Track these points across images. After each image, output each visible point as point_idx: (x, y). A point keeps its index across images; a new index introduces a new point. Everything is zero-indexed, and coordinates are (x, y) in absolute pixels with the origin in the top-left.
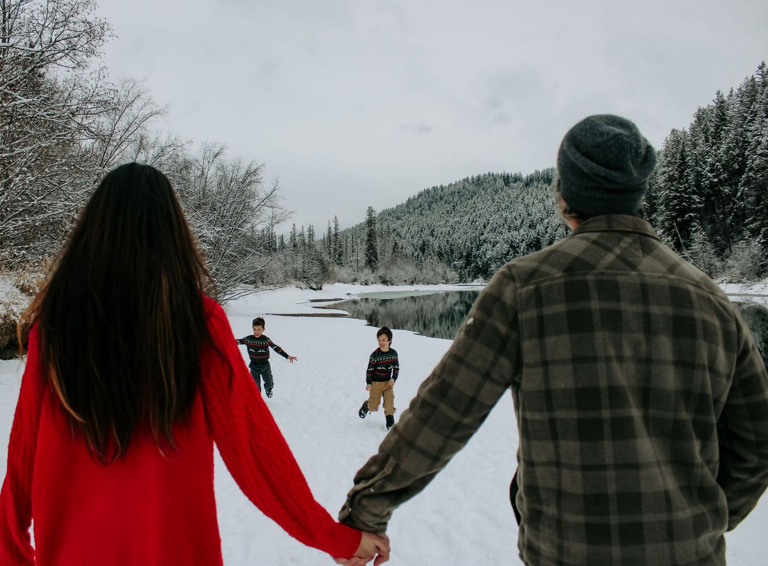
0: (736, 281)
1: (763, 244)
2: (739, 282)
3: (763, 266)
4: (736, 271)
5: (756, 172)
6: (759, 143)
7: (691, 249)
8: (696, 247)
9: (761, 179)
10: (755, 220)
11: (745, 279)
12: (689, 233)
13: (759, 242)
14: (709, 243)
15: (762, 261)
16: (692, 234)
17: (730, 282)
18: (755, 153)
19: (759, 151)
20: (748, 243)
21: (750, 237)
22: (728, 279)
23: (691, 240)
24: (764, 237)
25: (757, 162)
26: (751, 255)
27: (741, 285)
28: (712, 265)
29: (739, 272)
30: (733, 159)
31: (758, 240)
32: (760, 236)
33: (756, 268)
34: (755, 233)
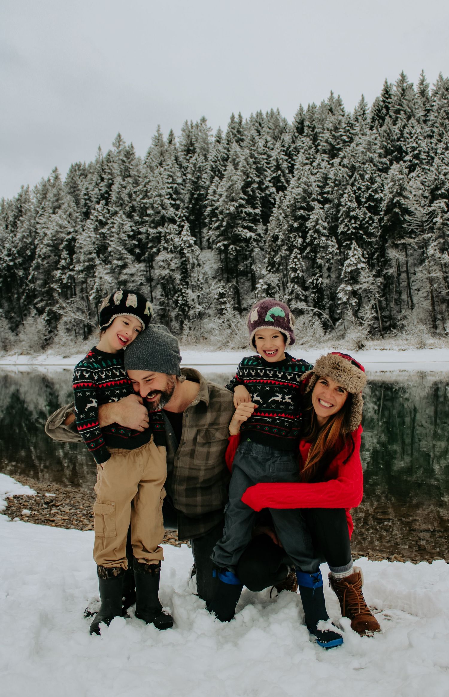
0: (25, 353)
1: (47, 321)
2: (28, 354)
3: (46, 340)
4: (25, 345)
5: (43, 260)
6: (45, 235)
9: (47, 265)
10: (42, 300)
11: (32, 352)
13: (44, 319)
14: (4, 319)
15: (45, 336)
17: (21, 354)
18: (42, 243)
19: (46, 242)
20: (35, 320)
21: (36, 314)
22: (20, 351)
24: (48, 315)
25: (44, 250)
26: (37, 330)
27: (28, 357)
28: (7, 339)
29: (27, 345)
30: (27, 246)
31: (43, 317)
32: (45, 314)
33: (41, 342)
34: (40, 312)
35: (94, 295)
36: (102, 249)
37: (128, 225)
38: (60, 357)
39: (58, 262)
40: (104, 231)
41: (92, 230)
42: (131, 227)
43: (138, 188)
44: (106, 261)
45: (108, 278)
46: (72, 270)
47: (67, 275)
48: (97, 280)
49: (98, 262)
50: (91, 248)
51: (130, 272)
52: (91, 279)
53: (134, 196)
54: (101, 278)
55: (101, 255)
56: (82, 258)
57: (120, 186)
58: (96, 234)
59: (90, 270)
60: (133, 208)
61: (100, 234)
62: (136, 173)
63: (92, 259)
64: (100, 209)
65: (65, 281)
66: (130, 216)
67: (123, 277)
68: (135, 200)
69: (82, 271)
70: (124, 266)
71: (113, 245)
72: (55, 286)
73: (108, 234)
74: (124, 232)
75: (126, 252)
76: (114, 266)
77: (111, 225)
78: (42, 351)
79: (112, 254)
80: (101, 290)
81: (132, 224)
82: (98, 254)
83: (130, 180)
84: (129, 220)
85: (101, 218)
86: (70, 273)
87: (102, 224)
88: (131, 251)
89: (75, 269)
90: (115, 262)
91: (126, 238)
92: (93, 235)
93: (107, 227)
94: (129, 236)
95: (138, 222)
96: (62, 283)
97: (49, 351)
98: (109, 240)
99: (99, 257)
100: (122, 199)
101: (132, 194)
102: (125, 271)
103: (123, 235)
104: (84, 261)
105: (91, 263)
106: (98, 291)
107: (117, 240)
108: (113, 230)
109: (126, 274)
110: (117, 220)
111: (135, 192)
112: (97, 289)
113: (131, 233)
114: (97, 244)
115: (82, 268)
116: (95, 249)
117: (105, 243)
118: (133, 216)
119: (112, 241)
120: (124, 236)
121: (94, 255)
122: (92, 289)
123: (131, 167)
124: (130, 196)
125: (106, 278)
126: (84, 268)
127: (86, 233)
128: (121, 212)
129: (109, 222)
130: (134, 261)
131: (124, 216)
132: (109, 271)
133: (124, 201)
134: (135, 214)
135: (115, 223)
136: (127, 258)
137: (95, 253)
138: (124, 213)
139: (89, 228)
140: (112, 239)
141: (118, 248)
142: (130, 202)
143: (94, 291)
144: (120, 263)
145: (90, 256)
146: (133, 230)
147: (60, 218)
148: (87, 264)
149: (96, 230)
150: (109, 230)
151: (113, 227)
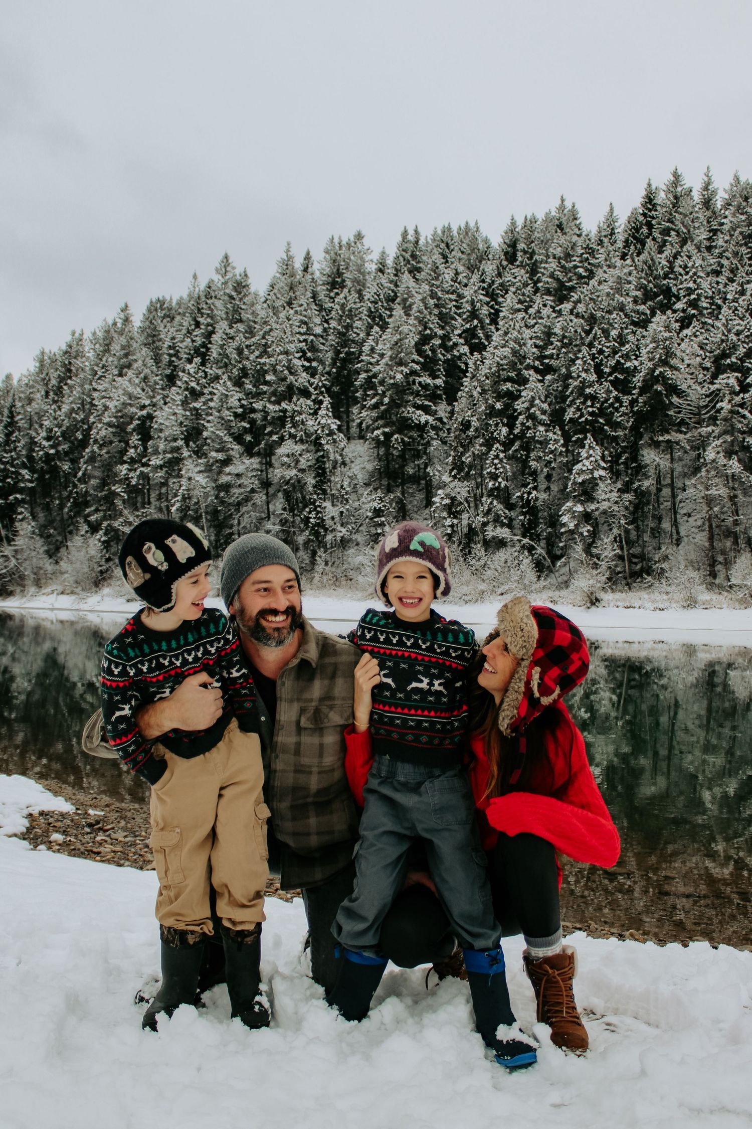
0: (68, 592)
1: (104, 542)
2: (72, 593)
3: (101, 572)
4: (69, 578)
5: (101, 447)
6: (106, 408)
7: (15, 545)
8: (20, 542)
9: (107, 456)
10: (97, 510)
11: (78, 590)
12: (12, 521)
13: (99, 540)
14: (38, 538)
15: (101, 566)
16: (17, 524)
17: (62, 593)
18: (100, 421)
19: (106, 419)
20: (86, 540)
21: (87, 532)
22: (60, 588)
23: (16, 533)
24: (106, 534)
25: (103, 433)
26: (88, 556)
27: (73, 597)
28: (41, 568)
29: (72, 579)
30: (74, 428)
31: (98, 537)
32: (101, 532)
33: (94, 575)
34: (94, 528)
35: (178, 505)
36: (193, 434)
37: (235, 398)
38: (122, 600)
39: (124, 452)
40: (197, 405)
41: (179, 403)
42: (240, 400)
43: (253, 339)
44: (199, 453)
45: (202, 479)
46: (146, 465)
47: (138, 473)
48: (184, 481)
49: (186, 453)
50: (177, 431)
51: (236, 472)
52: (175, 480)
53: (246, 352)
54: (190, 479)
55: (191, 443)
56: (162, 447)
57: (225, 337)
58: (185, 410)
59: (173, 465)
60: (244, 372)
61: (191, 410)
62: (250, 317)
63: (177, 450)
64: (192, 371)
65: (134, 482)
66: (238, 383)
67: (224, 479)
68: (248, 358)
69: (161, 467)
70: (227, 462)
71: (211, 429)
72: (117, 488)
73: (203, 410)
74: (228, 409)
75: (231, 440)
76: (211, 461)
77: (209, 397)
78: (94, 589)
79: (209, 441)
80: (190, 498)
81: (241, 395)
82: (187, 440)
83: (241, 327)
84: (238, 389)
85: (193, 384)
86: (142, 469)
87: (195, 394)
88: (238, 439)
89: (151, 463)
90: (213, 454)
91: (232, 418)
92: (179, 410)
93: (202, 399)
94: (236, 415)
95: (251, 393)
96: (128, 485)
97: (106, 590)
98: (204, 419)
99: (188, 446)
100: (227, 357)
101: (243, 349)
102: (227, 470)
103: (228, 413)
104: (165, 452)
105: (175, 455)
106: (184, 498)
107: (216, 420)
108: (212, 404)
109: (229, 474)
110: (219, 388)
111: (247, 347)
112: (183, 495)
113: (240, 410)
114: (185, 426)
115: (161, 462)
116: (182, 433)
117: (198, 424)
118: (243, 382)
119: (208, 422)
120: (226, 414)
121: (180, 443)
122: (176, 495)
123: (243, 307)
124: (240, 351)
125: (197, 479)
126: (165, 463)
127: (171, 408)
128: (225, 377)
129: (206, 391)
130: (243, 454)
131: (229, 383)
132: (203, 469)
133: (230, 360)
134: (247, 381)
135: (215, 394)
136: (232, 449)
137: (182, 439)
138: (230, 378)
139: (174, 400)
140: (210, 418)
141: (218, 432)
142: (240, 362)
143: (179, 498)
144: (220, 456)
145: (175, 444)
146: (242, 406)
147: (128, 384)
148: (169, 456)
149: (185, 403)
150: (205, 403)
151: (211, 400)
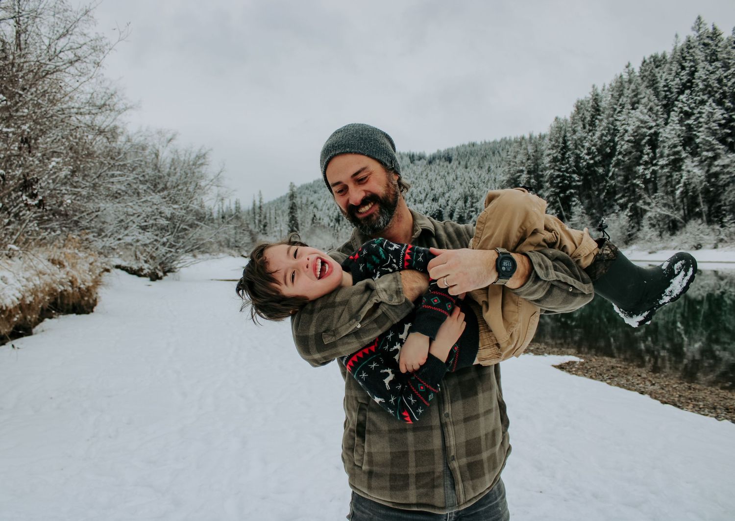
1: (630, 216)
3: (630, 235)
5: (624, 156)
6: (626, 131)
7: (572, 221)
8: (575, 219)
9: (628, 161)
10: (623, 196)
12: (570, 206)
13: (627, 215)
14: (586, 216)
15: (629, 231)
16: (572, 208)
18: (623, 140)
19: (626, 138)
20: (618, 215)
21: (619, 211)
23: (572, 213)
24: (631, 211)
25: (625, 147)
26: (620, 226)
30: (606, 144)
31: (626, 213)
32: (628, 210)
33: (625, 237)
34: (623, 207)
35: (681, 189)
36: (688, 141)
37: (719, 113)
38: (646, 253)
39: (641, 157)
40: (690, 122)
41: (677, 122)
42: (722, 114)
43: (729, 71)
44: (694, 154)
45: (697, 171)
46: (656, 165)
47: (651, 170)
48: (685, 174)
49: (684, 155)
50: (676, 140)
51: (722, 164)
52: (677, 173)
53: (725, 81)
54: (689, 171)
55: (687, 148)
56: (666, 152)
57: (708, 73)
58: (681, 126)
59: (676, 164)
60: (724, 95)
61: (685, 125)
62: (725, 56)
63: (678, 153)
64: (684, 100)
65: (648, 176)
66: (720, 103)
67: (714, 169)
68: (726, 86)
69: (667, 165)
70: (715, 158)
71: (702, 136)
72: (638, 182)
73: (694, 125)
74: (714, 122)
75: (717, 142)
76: (704, 158)
77: (698, 115)
78: (625, 246)
79: (700, 145)
80: (690, 184)
81: (723, 111)
82: (684, 146)
83: (718, 64)
84: (720, 107)
85: (686, 108)
86: (653, 168)
87: (688, 115)
88: (722, 141)
89: (660, 163)
90: (705, 153)
91: (718, 128)
92: (678, 127)
93: (693, 117)
94: (720, 125)
95: (729, 109)
96: (645, 178)
97: (634, 247)
98: (695, 131)
99: (685, 149)
100: (710, 86)
101: (722, 79)
102: (716, 163)
103: (714, 124)
104: (668, 155)
105: (677, 157)
106: (685, 185)
107: (706, 130)
108: (701, 120)
109: (718, 166)
110: (706, 109)
111: (726, 77)
112: (685, 183)
113: (723, 122)
114: (682, 137)
115: (667, 162)
116: (681, 142)
117: (691, 134)
118: (724, 102)
119: (699, 132)
120: (714, 126)
121: (680, 148)
122: (679, 183)
123: (719, 50)
124: (720, 81)
125: (694, 171)
126: (669, 162)
127: (671, 126)
128: (711, 100)
129: (695, 112)
130: (727, 151)
131: (714, 104)
132: (698, 164)
133: (713, 88)
134: (727, 101)
135: (703, 113)
136: (719, 149)
137: (681, 146)
138: (714, 101)
139: (673, 121)
140: (701, 129)
141: (707, 138)
142: (720, 89)
143: (681, 185)
144: (710, 154)
145: (676, 150)
146: (724, 118)
147: (642, 113)
148: (672, 157)
149: (681, 121)
150: (695, 120)
151: (701, 117)
